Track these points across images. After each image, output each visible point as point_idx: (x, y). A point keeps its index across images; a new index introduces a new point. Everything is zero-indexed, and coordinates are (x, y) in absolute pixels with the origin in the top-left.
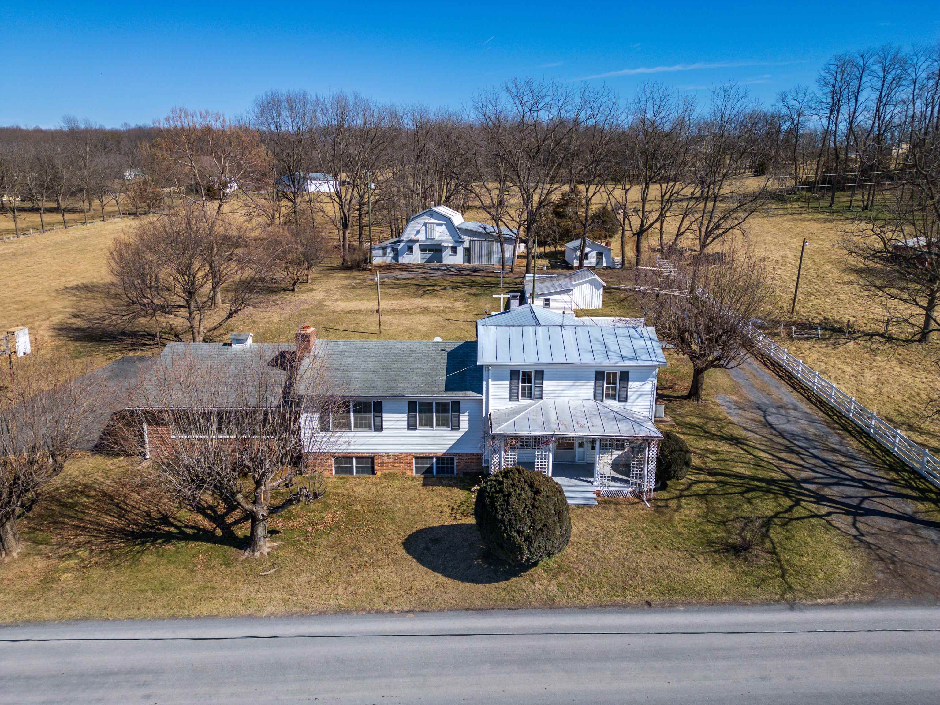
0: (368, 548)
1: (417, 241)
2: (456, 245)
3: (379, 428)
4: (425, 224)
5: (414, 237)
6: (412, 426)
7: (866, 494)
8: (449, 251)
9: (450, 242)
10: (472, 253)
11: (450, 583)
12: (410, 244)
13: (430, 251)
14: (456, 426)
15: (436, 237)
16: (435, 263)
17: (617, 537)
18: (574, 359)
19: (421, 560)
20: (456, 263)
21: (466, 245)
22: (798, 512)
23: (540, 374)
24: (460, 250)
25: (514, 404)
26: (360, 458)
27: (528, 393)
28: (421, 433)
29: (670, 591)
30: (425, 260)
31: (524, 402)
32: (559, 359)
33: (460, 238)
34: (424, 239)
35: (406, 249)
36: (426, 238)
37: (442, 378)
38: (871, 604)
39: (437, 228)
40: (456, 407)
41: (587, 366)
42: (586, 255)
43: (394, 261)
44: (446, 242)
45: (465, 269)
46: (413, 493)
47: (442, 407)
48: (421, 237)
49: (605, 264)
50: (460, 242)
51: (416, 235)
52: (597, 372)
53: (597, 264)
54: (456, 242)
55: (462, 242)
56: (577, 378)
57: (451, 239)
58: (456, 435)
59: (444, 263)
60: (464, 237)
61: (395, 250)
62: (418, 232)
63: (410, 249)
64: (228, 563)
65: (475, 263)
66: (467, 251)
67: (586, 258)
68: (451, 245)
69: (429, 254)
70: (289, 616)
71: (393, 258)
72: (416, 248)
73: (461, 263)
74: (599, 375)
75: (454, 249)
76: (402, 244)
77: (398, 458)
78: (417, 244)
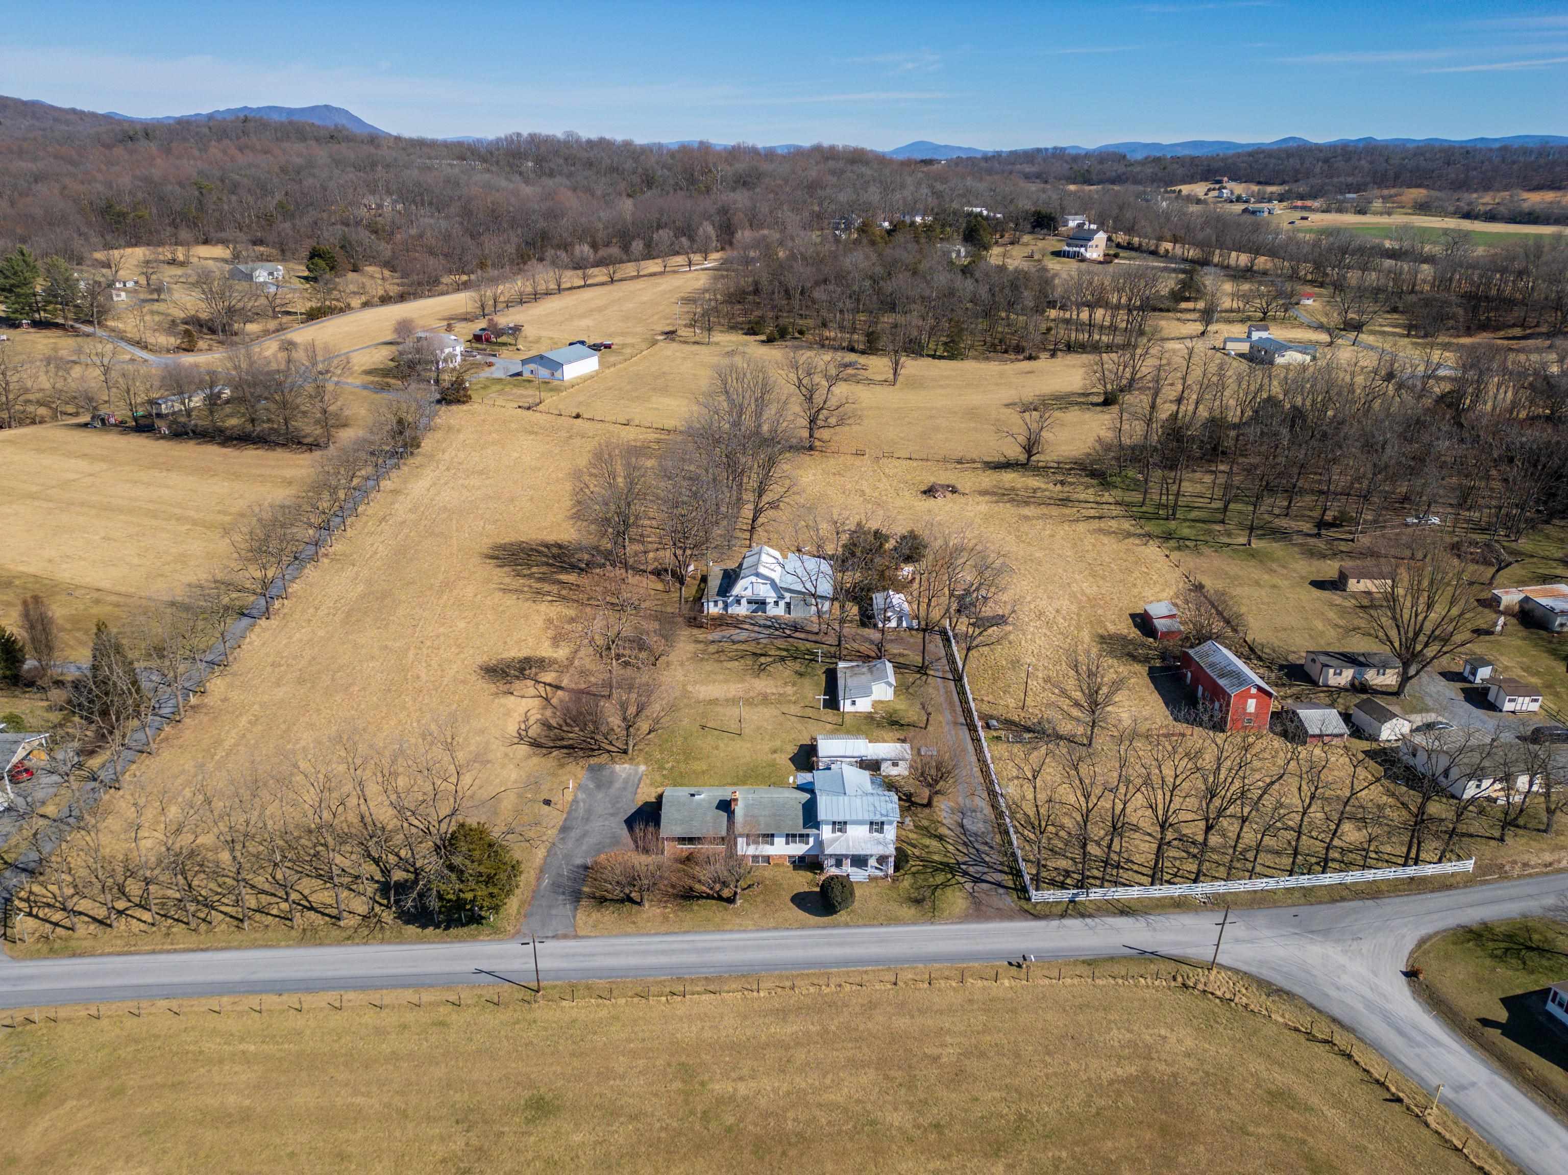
0: (777, 902)
1: (744, 596)
3: (772, 844)
4: (752, 583)
5: (741, 593)
6: (787, 843)
7: (986, 870)
8: (772, 604)
9: (774, 598)
10: (792, 608)
11: (811, 917)
12: (739, 598)
13: (756, 604)
14: (807, 843)
15: (762, 593)
16: (760, 613)
17: (874, 897)
18: (860, 818)
19: (799, 907)
20: (779, 614)
21: (788, 600)
22: (953, 881)
23: (845, 823)
24: (782, 604)
25: (834, 837)
26: (763, 857)
27: (840, 830)
28: (792, 845)
29: (890, 919)
30: (751, 611)
31: (839, 834)
32: (854, 818)
33: (782, 595)
34: (751, 594)
35: (735, 602)
36: (753, 594)
37: (801, 822)
38: (961, 923)
39: (762, 587)
40: (808, 836)
41: (866, 818)
44: (770, 597)
45: (786, 621)
46: (789, 875)
47: (801, 836)
48: (748, 593)
50: (782, 597)
51: (743, 591)
52: (870, 821)
54: (778, 598)
55: (784, 598)
56: (862, 824)
57: (774, 595)
58: (808, 847)
59: (768, 613)
60: (785, 595)
61: (725, 602)
62: (746, 589)
63: (738, 602)
64: (726, 909)
65: (795, 615)
66: (788, 605)
69: (755, 607)
70: (757, 930)
71: (723, 610)
73: (784, 615)
74: (871, 823)
75: (776, 603)
76: (731, 599)
77: (781, 857)
78: (745, 599)
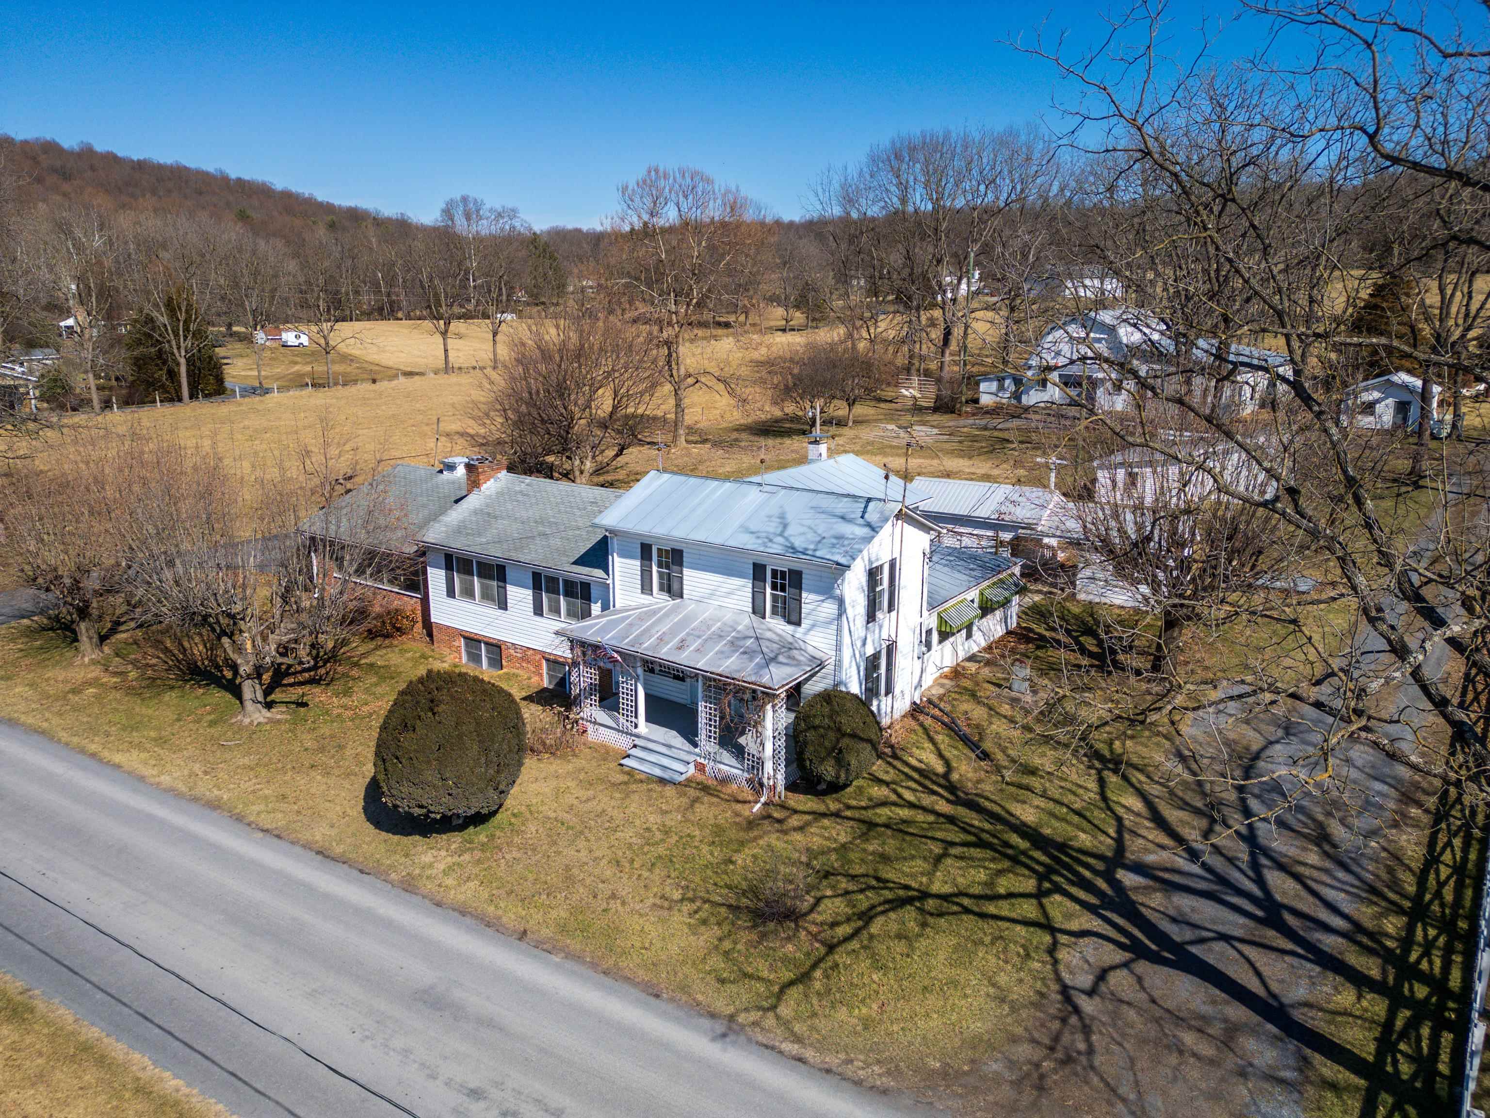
1: (1055, 368)
3: (503, 604)
6: (538, 610)
8: (1108, 388)
12: (1043, 373)
23: (678, 556)
25: (646, 599)
26: (488, 645)
27: (667, 586)
31: (660, 598)
35: (1036, 381)
40: (586, 592)
41: (742, 551)
47: (571, 589)
52: (755, 565)
56: (728, 571)
61: (1018, 381)
63: (1043, 382)
71: (1013, 396)
72: (1053, 379)
74: (758, 572)
77: (526, 654)
78: (1056, 373)
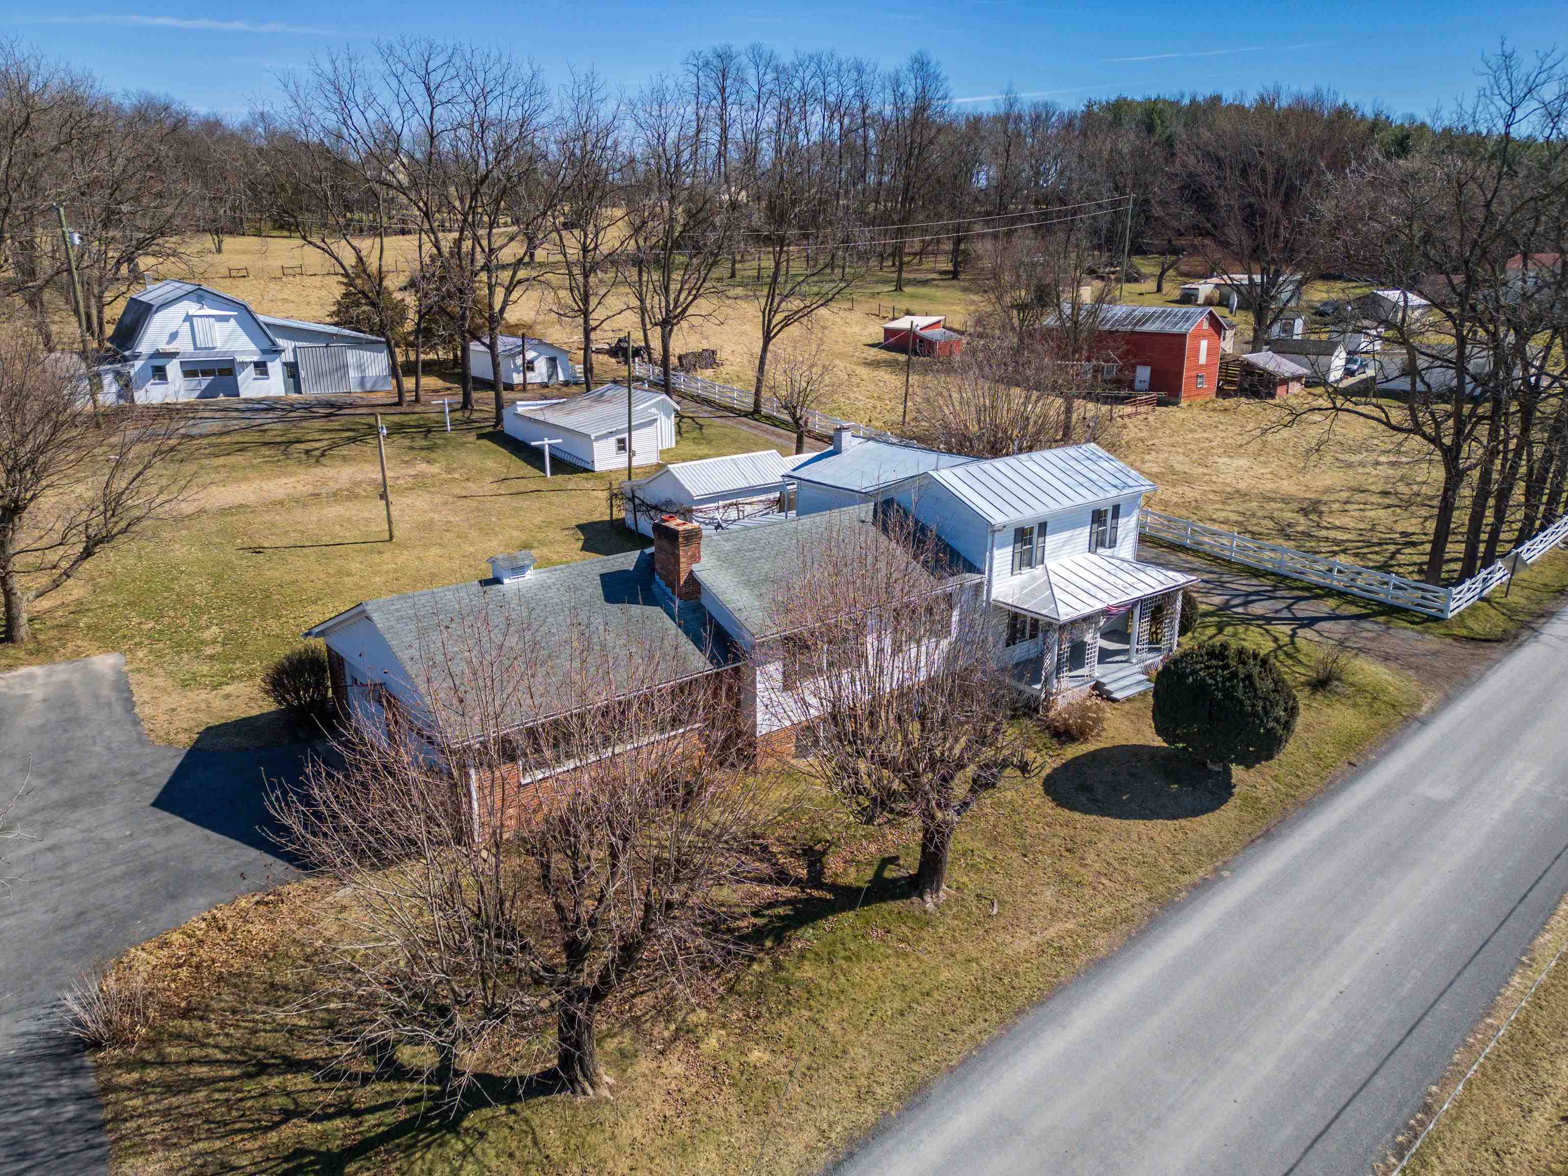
1: (173, 355)
2: (265, 358)
4: (189, 318)
5: (163, 346)
8: (250, 370)
9: (252, 353)
10: (303, 374)
12: (158, 362)
13: (205, 373)
15: (219, 344)
16: (221, 397)
20: (271, 394)
21: (288, 357)
24: (276, 368)
30: (197, 393)
33: (274, 344)
34: (191, 348)
35: (150, 373)
36: (196, 348)
39: (218, 326)
42: (531, 362)
43: (122, 402)
44: (243, 353)
45: (293, 407)
48: (183, 345)
49: (561, 378)
50: (275, 351)
51: (169, 343)
53: (550, 378)
54: (264, 352)
55: (278, 352)
57: (252, 347)
59: (243, 396)
60: (282, 343)
61: (122, 377)
62: (174, 336)
63: (160, 373)
65: (311, 391)
66: (292, 370)
67: (532, 369)
68: (256, 358)
69: (206, 381)
71: (120, 396)
72: (173, 369)
73: (282, 393)
75: (261, 368)
76: (138, 364)
78: (176, 362)
